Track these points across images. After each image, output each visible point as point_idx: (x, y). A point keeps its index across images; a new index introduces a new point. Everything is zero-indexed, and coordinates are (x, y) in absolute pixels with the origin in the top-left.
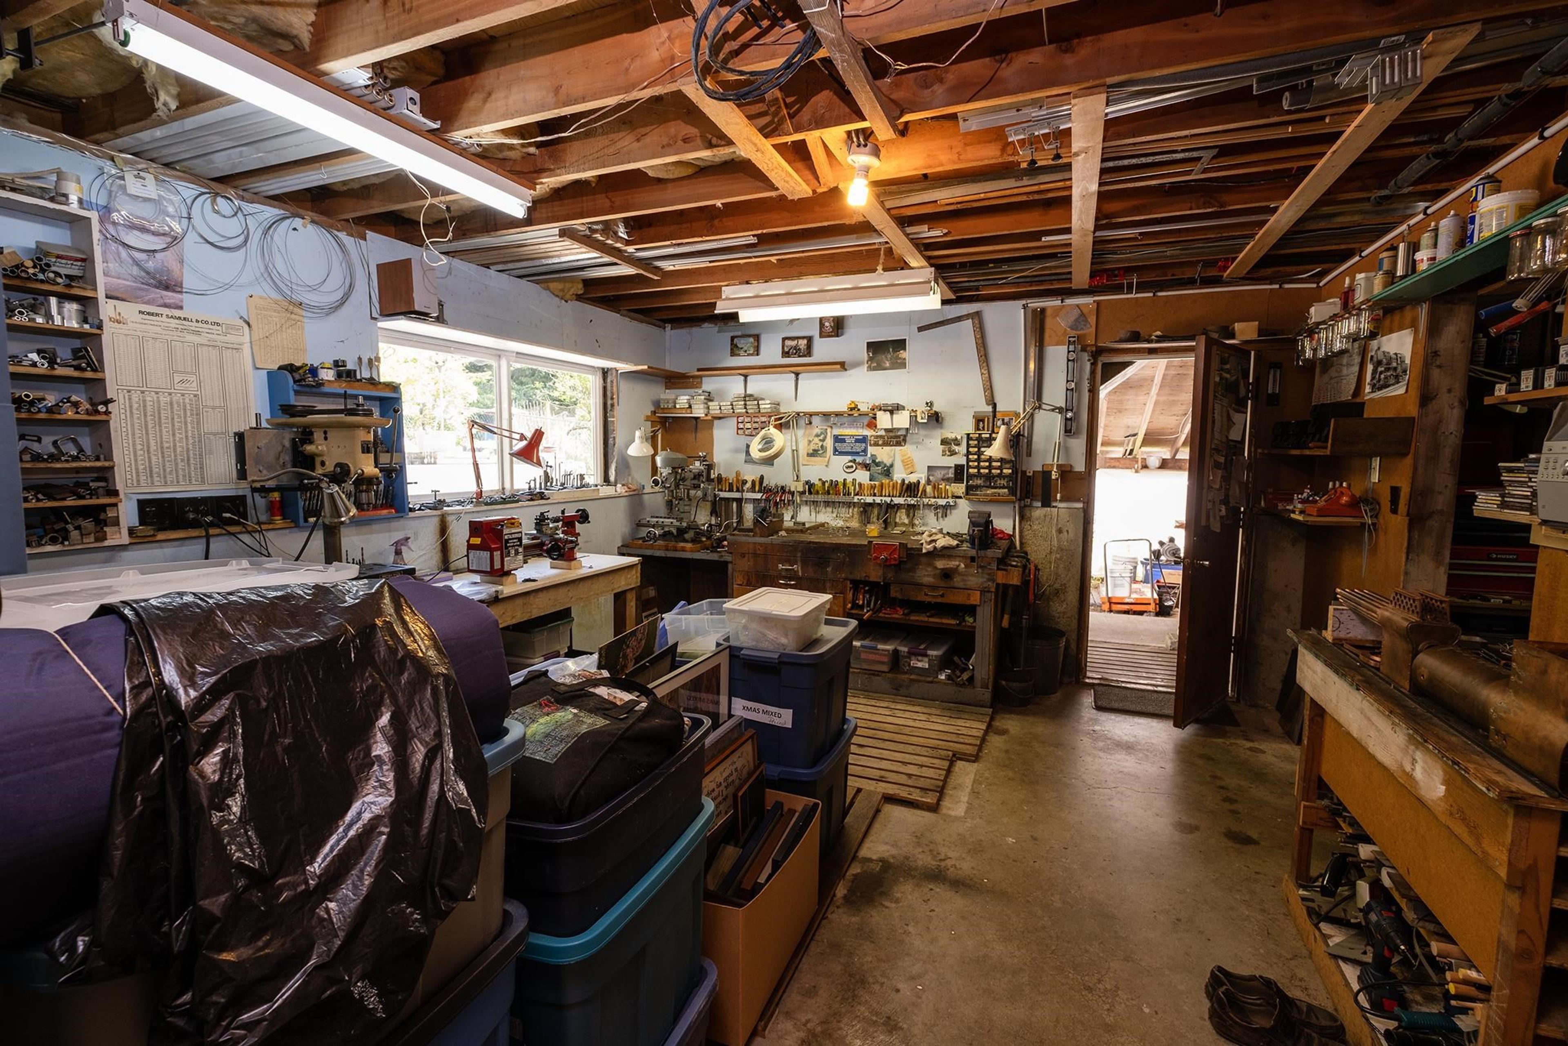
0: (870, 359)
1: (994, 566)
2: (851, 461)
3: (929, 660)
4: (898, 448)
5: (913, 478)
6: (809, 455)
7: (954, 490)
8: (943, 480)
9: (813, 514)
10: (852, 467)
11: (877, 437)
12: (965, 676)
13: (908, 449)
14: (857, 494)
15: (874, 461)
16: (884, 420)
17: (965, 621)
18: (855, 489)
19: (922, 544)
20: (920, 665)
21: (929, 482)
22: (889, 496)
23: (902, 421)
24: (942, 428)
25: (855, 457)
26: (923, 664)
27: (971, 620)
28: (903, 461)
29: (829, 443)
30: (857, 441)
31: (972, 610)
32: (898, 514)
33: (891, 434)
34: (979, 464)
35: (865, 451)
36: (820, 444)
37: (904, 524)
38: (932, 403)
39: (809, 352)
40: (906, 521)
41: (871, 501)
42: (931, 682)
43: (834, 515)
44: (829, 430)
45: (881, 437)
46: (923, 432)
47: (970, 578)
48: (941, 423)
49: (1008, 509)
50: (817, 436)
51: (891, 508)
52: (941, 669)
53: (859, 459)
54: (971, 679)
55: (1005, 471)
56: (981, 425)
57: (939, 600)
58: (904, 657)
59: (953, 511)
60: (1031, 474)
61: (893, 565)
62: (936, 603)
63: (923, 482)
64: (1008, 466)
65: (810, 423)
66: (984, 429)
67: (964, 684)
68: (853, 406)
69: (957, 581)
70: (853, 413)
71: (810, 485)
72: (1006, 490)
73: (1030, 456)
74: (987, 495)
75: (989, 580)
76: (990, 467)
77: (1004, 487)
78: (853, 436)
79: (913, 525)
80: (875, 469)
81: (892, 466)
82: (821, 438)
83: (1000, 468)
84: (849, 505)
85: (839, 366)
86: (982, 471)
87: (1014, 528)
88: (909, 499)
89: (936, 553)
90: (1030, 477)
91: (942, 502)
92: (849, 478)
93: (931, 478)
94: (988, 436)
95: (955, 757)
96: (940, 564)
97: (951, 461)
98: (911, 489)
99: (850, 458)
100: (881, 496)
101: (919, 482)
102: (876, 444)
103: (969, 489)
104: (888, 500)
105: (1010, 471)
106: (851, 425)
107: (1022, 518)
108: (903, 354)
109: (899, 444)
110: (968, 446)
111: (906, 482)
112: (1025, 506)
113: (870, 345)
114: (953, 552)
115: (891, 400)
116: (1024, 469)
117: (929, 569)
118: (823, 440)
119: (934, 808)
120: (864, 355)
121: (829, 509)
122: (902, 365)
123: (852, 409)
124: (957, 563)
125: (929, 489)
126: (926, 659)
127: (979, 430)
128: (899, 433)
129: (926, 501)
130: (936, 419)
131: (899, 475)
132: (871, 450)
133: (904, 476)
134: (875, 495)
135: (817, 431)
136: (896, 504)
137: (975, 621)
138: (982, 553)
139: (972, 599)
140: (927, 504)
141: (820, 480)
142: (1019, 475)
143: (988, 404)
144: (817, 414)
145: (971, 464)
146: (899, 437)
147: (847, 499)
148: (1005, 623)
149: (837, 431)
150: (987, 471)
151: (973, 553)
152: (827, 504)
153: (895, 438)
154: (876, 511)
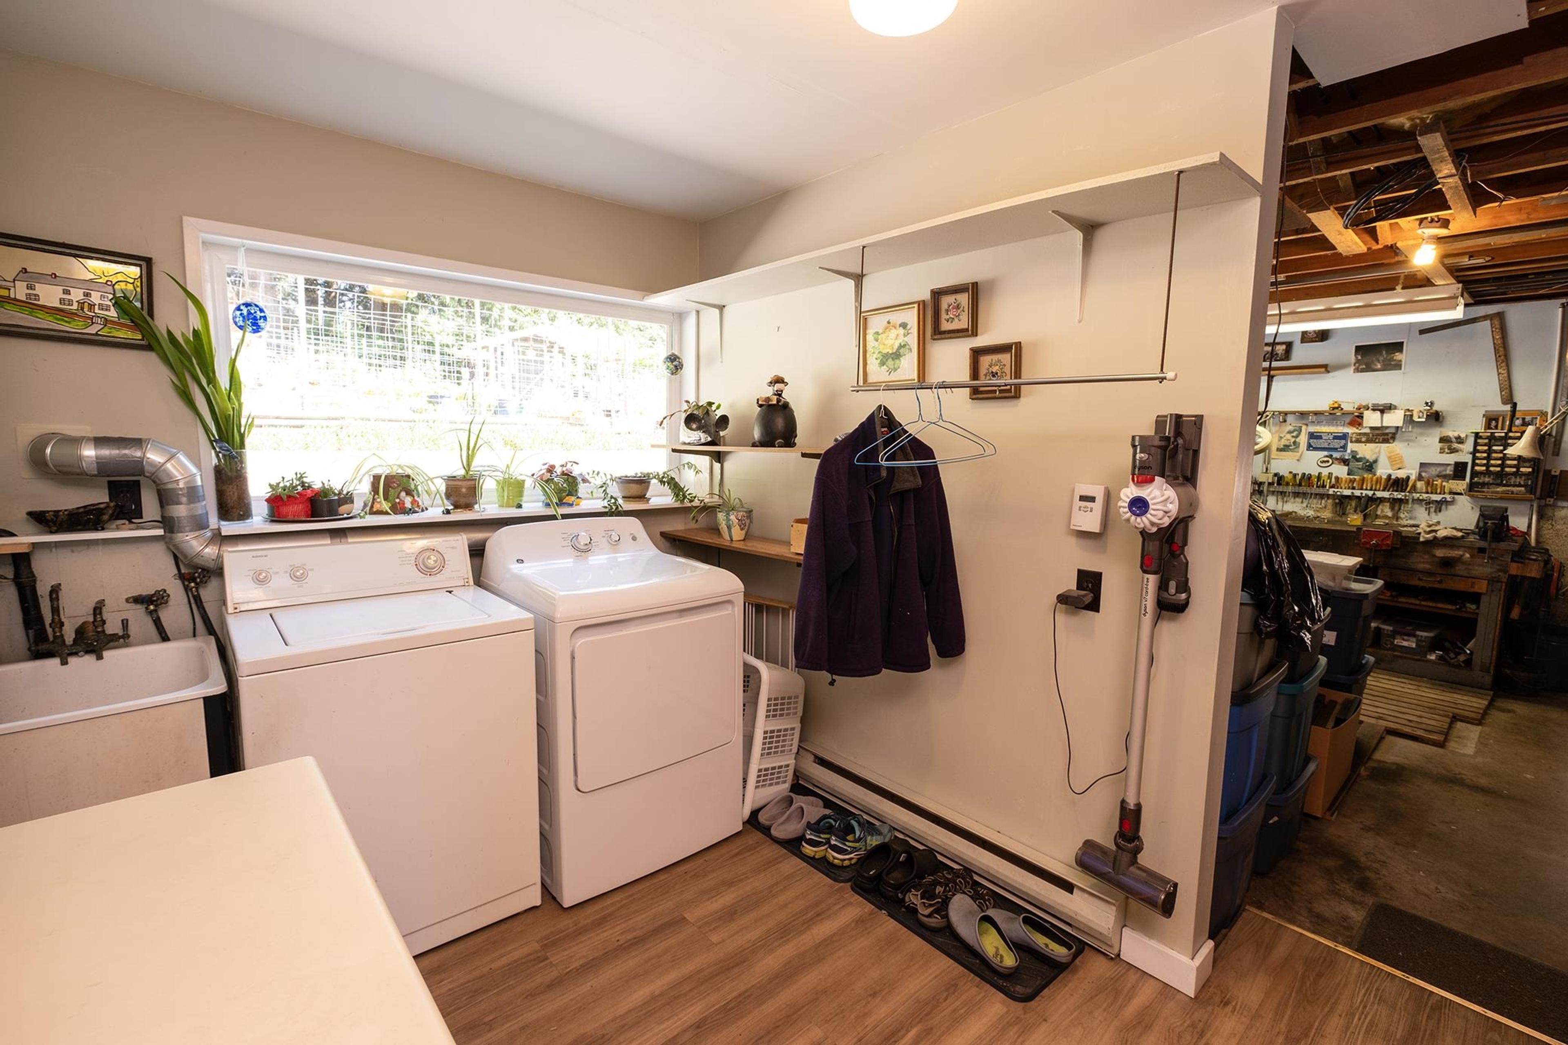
0: (1358, 361)
1: (1508, 558)
2: (1327, 456)
3: (1417, 640)
4: (1384, 446)
5: (1401, 474)
6: (1279, 450)
7: (1452, 487)
8: (1438, 476)
9: (1280, 503)
10: (1328, 462)
11: (1360, 434)
12: (1462, 658)
13: (1397, 447)
14: (1332, 487)
15: (1354, 457)
16: (1372, 419)
17: (1465, 607)
18: (1330, 482)
19: (1419, 534)
20: (1405, 644)
21: (1420, 478)
22: (1371, 490)
23: (1394, 419)
24: (1441, 426)
25: (1331, 453)
26: (1410, 643)
27: (1474, 607)
28: (1389, 458)
29: (1303, 439)
30: (1335, 438)
31: (1476, 598)
32: (1381, 507)
33: (1378, 432)
34: (1488, 462)
35: (1344, 447)
36: (1293, 440)
37: (1387, 517)
38: (1432, 403)
39: (1287, 355)
40: (1390, 514)
41: (1350, 494)
42: (1419, 660)
43: (1304, 505)
44: (1304, 427)
45: (1365, 434)
46: (1417, 430)
47: (1476, 568)
48: (1442, 422)
49: (1524, 507)
50: (1290, 432)
51: (1372, 500)
52: (1432, 649)
53: (1336, 455)
54: (1468, 662)
55: (1522, 469)
56: (1493, 423)
57: (1437, 586)
58: (1388, 636)
59: (1450, 507)
60: (1557, 474)
61: (1384, 550)
62: (1430, 588)
63: (1413, 478)
64: (1527, 464)
65: (1285, 421)
66: (1496, 427)
67: (1460, 665)
68: (1336, 405)
69: (1460, 569)
70: (1334, 413)
71: (1280, 479)
72: (1523, 489)
73: (1558, 455)
74: (1497, 492)
75: (1499, 571)
76: (1503, 466)
77: (1520, 485)
78: (1331, 433)
79: (1398, 518)
80: (1354, 464)
81: (1375, 461)
82: (1295, 434)
83: (1517, 467)
84: (1322, 496)
85: (1323, 370)
86: (1492, 469)
87: (1530, 526)
88: (1395, 493)
89: (1436, 542)
90: (1556, 476)
91: (1437, 497)
92: (1325, 472)
93: (1423, 474)
94: (1503, 434)
95: (1455, 719)
96: (1440, 553)
97: (1451, 459)
98: (1399, 484)
99: (1326, 453)
100: (1362, 489)
101: (1408, 478)
102: (1358, 441)
103: (1472, 487)
104: (1370, 493)
105: (1530, 470)
106: (1330, 423)
107: (1541, 517)
108: (1398, 356)
109: (1386, 441)
110: (1476, 444)
111: (1393, 477)
112: (1547, 505)
113: (1359, 349)
114: (1461, 543)
115: (1383, 401)
116: (1548, 467)
117: (1426, 557)
118: (1297, 437)
119: (1441, 745)
120: (1352, 357)
121: (1299, 500)
122: (1398, 366)
123: (1334, 408)
124: (1461, 553)
125: (1420, 484)
126: (1414, 639)
127: (1490, 428)
128: (1387, 431)
129: (1416, 496)
130: (1435, 418)
131: (1383, 470)
132: (1351, 447)
133: (1390, 471)
134: (1354, 488)
135: (1291, 428)
136: (1378, 498)
137: (1478, 608)
138: (1494, 545)
139: (1476, 587)
140: (1418, 499)
141: (1291, 472)
142: (1541, 474)
143: (1504, 403)
144: (1294, 413)
145: (1477, 461)
146: (1387, 434)
147: (1321, 491)
148: (1515, 613)
149: (1312, 429)
150: (1499, 469)
151: (1482, 544)
152: (1296, 495)
153: (1383, 435)
154: (1353, 504)
